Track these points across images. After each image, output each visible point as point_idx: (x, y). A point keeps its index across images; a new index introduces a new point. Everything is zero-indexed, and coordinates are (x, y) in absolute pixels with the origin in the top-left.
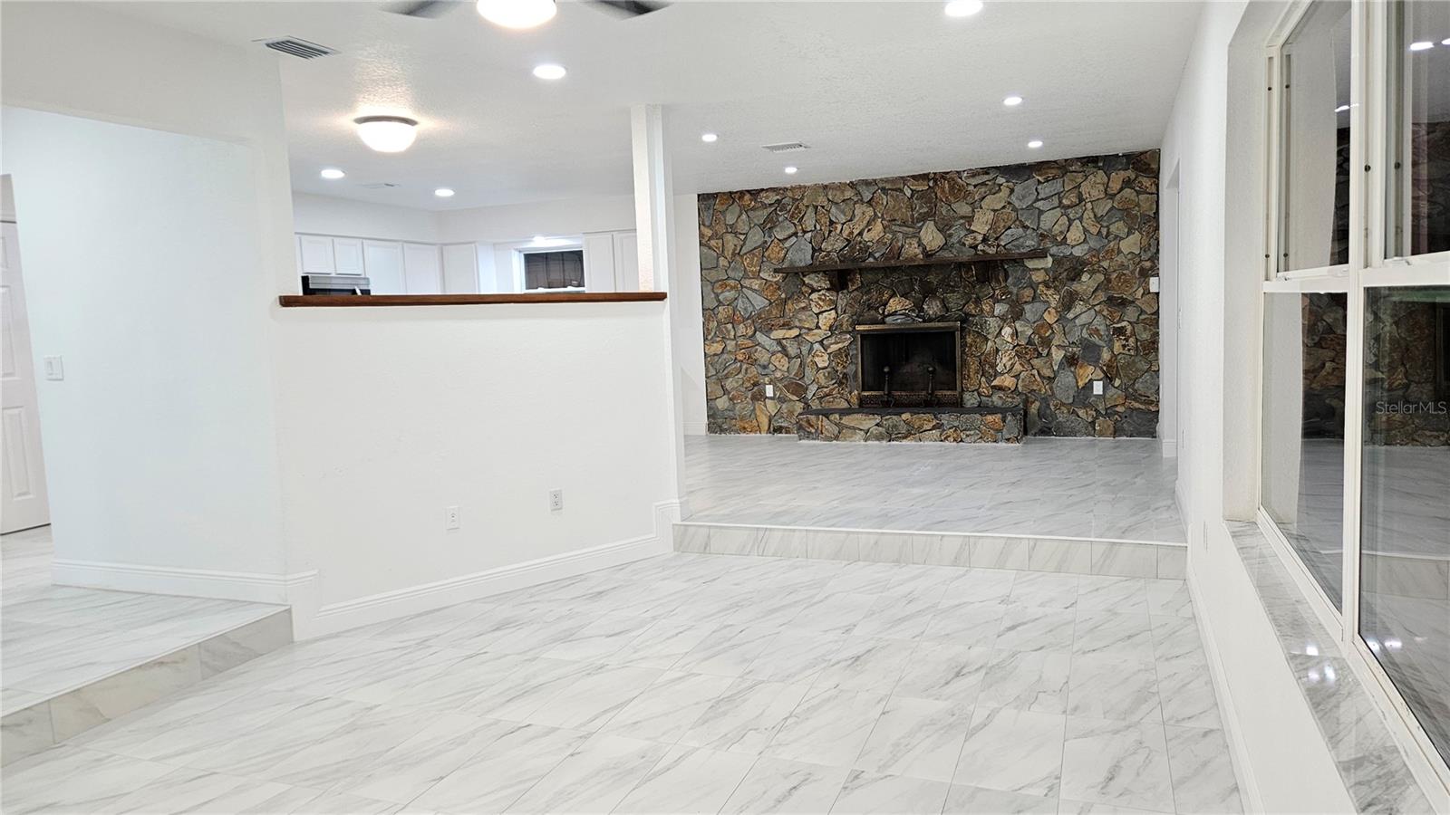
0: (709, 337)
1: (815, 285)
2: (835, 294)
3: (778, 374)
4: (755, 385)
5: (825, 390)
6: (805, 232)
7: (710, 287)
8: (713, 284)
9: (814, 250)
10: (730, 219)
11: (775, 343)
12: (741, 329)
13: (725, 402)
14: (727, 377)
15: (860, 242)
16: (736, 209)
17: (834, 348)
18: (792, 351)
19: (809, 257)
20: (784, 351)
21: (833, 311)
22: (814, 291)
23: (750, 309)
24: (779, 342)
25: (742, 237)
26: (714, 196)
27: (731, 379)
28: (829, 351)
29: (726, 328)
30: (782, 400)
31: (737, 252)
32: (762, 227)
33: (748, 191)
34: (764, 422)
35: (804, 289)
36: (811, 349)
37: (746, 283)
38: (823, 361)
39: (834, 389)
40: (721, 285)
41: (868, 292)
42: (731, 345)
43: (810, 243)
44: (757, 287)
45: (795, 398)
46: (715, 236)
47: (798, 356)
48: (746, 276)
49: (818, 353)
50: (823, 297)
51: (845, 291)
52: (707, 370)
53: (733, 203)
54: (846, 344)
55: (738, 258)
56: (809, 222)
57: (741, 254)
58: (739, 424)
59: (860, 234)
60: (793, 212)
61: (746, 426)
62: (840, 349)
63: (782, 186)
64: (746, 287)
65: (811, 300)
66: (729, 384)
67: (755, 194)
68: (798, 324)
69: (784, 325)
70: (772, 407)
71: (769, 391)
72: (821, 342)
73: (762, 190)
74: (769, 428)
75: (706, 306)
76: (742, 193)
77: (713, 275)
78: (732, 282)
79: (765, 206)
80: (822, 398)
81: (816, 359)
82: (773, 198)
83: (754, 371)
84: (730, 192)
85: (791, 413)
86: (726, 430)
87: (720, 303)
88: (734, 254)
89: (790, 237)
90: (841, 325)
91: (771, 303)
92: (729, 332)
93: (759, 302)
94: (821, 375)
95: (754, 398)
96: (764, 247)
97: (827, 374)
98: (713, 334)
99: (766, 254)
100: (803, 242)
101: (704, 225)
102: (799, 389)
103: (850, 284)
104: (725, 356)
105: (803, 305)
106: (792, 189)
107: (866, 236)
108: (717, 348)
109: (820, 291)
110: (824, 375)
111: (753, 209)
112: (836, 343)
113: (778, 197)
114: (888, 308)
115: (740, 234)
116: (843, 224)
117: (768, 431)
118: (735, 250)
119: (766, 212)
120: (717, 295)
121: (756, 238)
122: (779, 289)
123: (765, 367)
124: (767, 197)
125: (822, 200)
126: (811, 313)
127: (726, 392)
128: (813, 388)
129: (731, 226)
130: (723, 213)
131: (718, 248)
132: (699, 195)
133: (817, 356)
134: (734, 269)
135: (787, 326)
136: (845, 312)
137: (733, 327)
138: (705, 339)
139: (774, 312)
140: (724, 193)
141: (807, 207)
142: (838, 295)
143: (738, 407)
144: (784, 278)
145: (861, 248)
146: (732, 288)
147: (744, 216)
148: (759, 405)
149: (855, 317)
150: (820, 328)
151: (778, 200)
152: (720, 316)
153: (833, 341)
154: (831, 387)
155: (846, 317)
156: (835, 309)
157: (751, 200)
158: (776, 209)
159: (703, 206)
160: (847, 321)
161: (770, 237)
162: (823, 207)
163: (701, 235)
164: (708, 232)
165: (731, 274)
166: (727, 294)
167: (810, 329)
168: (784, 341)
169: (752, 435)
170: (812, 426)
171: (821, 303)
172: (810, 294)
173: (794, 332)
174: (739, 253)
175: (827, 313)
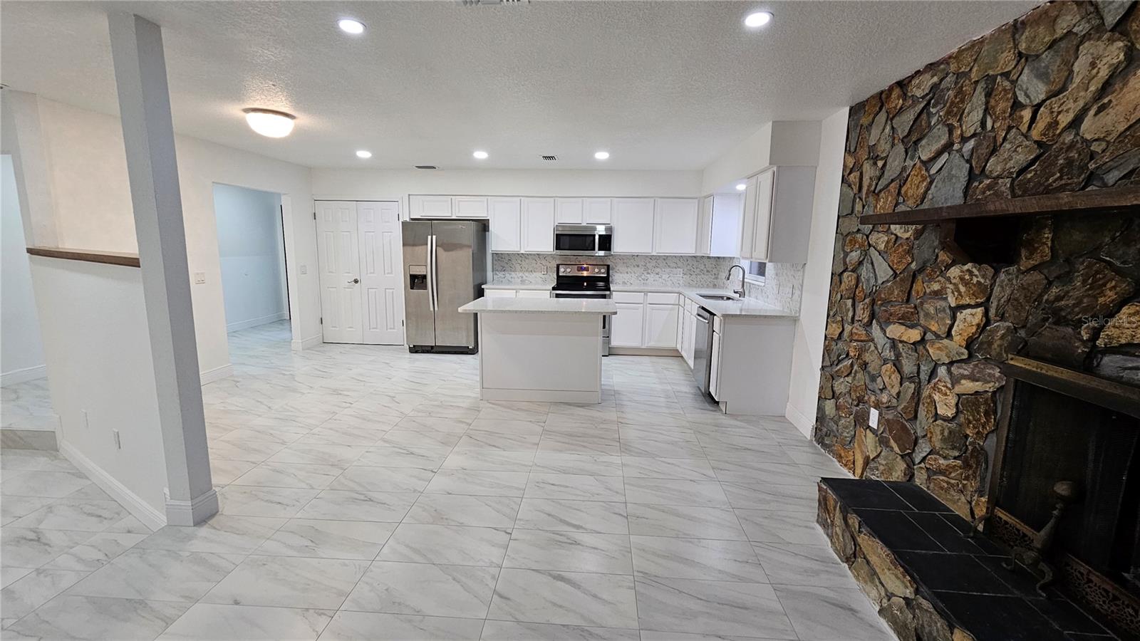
0: (832, 313)
2: (990, 271)
3: (886, 398)
4: (861, 400)
5: (942, 461)
6: (964, 139)
7: (842, 243)
8: (845, 238)
9: (971, 176)
10: (875, 136)
11: (889, 345)
12: (860, 310)
13: (832, 408)
14: (838, 375)
15: (1072, 146)
16: (882, 118)
17: (968, 386)
18: (908, 367)
19: (962, 191)
20: (897, 365)
21: (980, 310)
23: (873, 282)
24: (894, 343)
25: (881, 164)
26: (866, 103)
27: (841, 380)
28: (958, 389)
29: (847, 305)
30: (883, 442)
31: (872, 188)
32: (906, 141)
33: (899, 83)
34: (860, 461)
35: (942, 256)
36: (933, 373)
38: (946, 405)
39: (953, 468)
40: (850, 242)
41: (1066, 278)
42: (846, 332)
43: (968, 161)
44: (884, 247)
45: (896, 449)
46: (856, 166)
47: (913, 380)
49: (941, 386)
50: (967, 277)
51: (1013, 269)
53: (881, 109)
54: (990, 387)
55: (871, 199)
57: (876, 192)
58: (837, 447)
59: (1076, 123)
60: (953, 103)
61: (842, 455)
62: (977, 393)
63: (945, 54)
64: (872, 246)
66: (839, 386)
67: (906, 84)
68: (923, 321)
69: (904, 318)
70: (871, 446)
71: (873, 418)
72: (950, 367)
73: (916, 73)
74: (862, 474)
75: (835, 269)
77: (847, 225)
78: (861, 238)
79: (915, 102)
80: (934, 472)
81: (937, 397)
82: (929, 81)
83: (862, 378)
84: (881, 91)
85: (889, 468)
86: (826, 447)
87: (847, 268)
88: (867, 193)
89: (940, 153)
90: (990, 344)
91: (895, 275)
94: (940, 430)
95: (857, 419)
96: (903, 176)
97: (946, 433)
98: (835, 310)
99: (903, 190)
100: (958, 160)
101: (849, 151)
102: (906, 438)
103: (1024, 253)
104: (840, 344)
105: (936, 287)
106: (962, 54)
107: (1089, 127)
108: (836, 330)
110: (944, 432)
111: (901, 112)
112: (972, 378)
113: (936, 79)
114: (1110, 331)
115: (881, 158)
116: (1039, 106)
119: (915, 113)
120: (846, 255)
121: (896, 162)
122: (909, 252)
123: (873, 378)
124: (921, 84)
125: (1006, 61)
126: (943, 304)
127: (834, 395)
128: (924, 447)
129: (873, 148)
130: (869, 128)
131: (856, 185)
132: (851, 108)
133: (940, 391)
135: (908, 321)
136: (1003, 317)
137: (853, 305)
138: (828, 314)
139: (897, 293)
140: (874, 95)
141: (977, 84)
142: (997, 273)
143: (841, 423)
144: (918, 235)
145: (1070, 162)
146: (860, 246)
147: (889, 128)
148: (859, 434)
149: (1022, 333)
150: (953, 339)
151: (935, 84)
152: (844, 286)
153: (969, 372)
154: (951, 461)
155: (1003, 328)
156: (986, 305)
157: (900, 97)
158: (929, 104)
159: (852, 123)
160: (1002, 337)
161: (913, 157)
162: (1006, 75)
163: (844, 167)
164: (851, 161)
166: (854, 254)
167: (938, 337)
168: (900, 345)
171: (962, 289)
172: (950, 267)
173: (915, 335)
174: (874, 192)
175: (969, 311)
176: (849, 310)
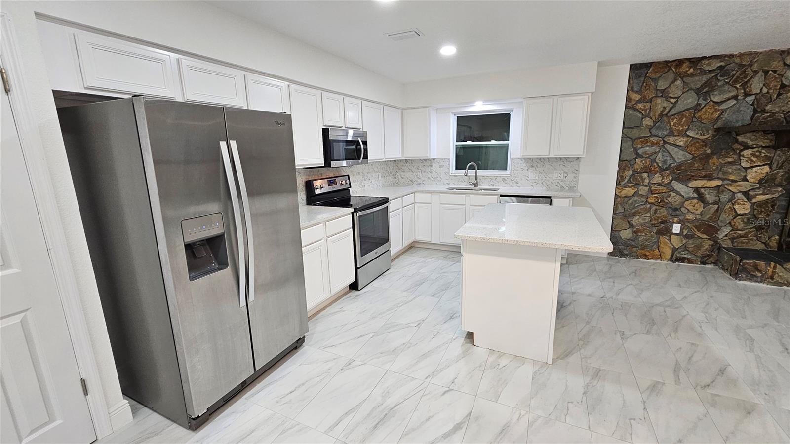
0: (623, 183)
1: (750, 143)
2: (773, 151)
3: (690, 217)
4: (662, 223)
5: (740, 232)
6: (747, 95)
7: (630, 143)
8: (633, 140)
9: (755, 111)
10: (662, 85)
11: (692, 190)
12: (657, 178)
13: (628, 234)
14: (634, 214)
16: (671, 76)
17: (761, 198)
18: (710, 198)
19: (749, 118)
20: (701, 198)
21: (766, 166)
22: (747, 147)
23: (669, 162)
24: (697, 190)
25: (673, 100)
26: (648, 65)
27: (638, 217)
28: (754, 201)
29: (641, 177)
30: (689, 237)
31: (665, 113)
32: (698, 91)
33: (689, 60)
34: (668, 252)
35: (736, 146)
36: (732, 198)
37: (671, 139)
38: (743, 208)
39: (750, 232)
40: (642, 142)
42: (644, 190)
43: (752, 105)
44: (682, 143)
45: (705, 236)
46: (643, 100)
47: (715, 203)
48: (671, 133)
49: (739, 201)
50: (757, 154)
51: (786, 149)
52: (615, 208)
53: (668, 71)
54: (776, 195)
55: (665, 118)
56: (757, 85)
57: (669, 115)
58: (640, 252)
60: (738, 77)
61: (648, 253)
62: (767, 199)
63: (728, 52)
64: (670, 144)
65: (743, 156)
66: (636, 220)
67: (694, 62)
68: (721, 175)
69: (705, 176)
70: (676, 242)
71: (676, 228)
72: (746, 194)
73: (704, 58)
74: (672, 256)
75: (624, 157)
76: (680, 62)
77: (636, 133)
78: (654, 139)
79: (704, 72)
80: (735, 238)
81: (736, 207)
82: (716, 64)
83: (663, 212)
84: (666, 62)
85: (698, 247)
86: (627, 255)
87: (639, 156)
88: (661, 115)
89: (729, 99)
90: (774, 179)
91: (694, 158)
92: (643, 179)
93: (680, 156)
94: (739, 220)
95: (660, 233)
96: (697, 108)
97: (745, 220)
98: (626, 180)
99: (697, 116)
100: (744, 104)
101: (633, 91)
102: (710, 230)
104: (636, 198)
105: (731, 160)
106: (741, 55)
108: (629, 191)
109: (755, 148)
110: (743, 220)
111: (691, 75)
112: (763, 194)
113: (723, 64)
115: (671, 97)
117: (671, 260)
118: (662, 112)
119: (705, 78)
120: (636, 150)
121: (690, 100)
122: (705, 145)
123: (676, 210)
124: (709, 64)
125: (776, 64)
126: (739, 167)
127: (631, 226)
128: (727, 230)
129: (663, 91)
130: (656, 80)
131: (645, 111)
132: (631, 66)
133: (738, 204)
134: (659, 128)
135: (709, 177)
136: (780, 168)
137: (648, 176)
138: (618, 184)
139: (696, 165)
140: (659, 63)
141: (756, 72)
142: (776, 152)
143: (641, 239)
144: (714, 136)
146: (653, 144)
147: (679, 82)
148: (664, 239)
150: (747, 181)
151: (721, 66)
152: (636, 166)
153: (761, 192)
154: (747, 231)
155: (781, 172)
156: (770, 164)
157: (690, 68)
158: (717, 75)
159: (634, 74)
160: (782, 175)
161: (705, 100)
162: (775, 72)
163: (628, 99)
164: (636, 97)
165: (654, 131)
166: (648, 148)
167: (735, 181)
168: (703, 190)
169: (653, 261)
170: (760, 271)
171: (754, 159)
172: (742, 151)
173: (716, 183)
174: (666, 115)
175: (759, 168)
176: (645, 178)
